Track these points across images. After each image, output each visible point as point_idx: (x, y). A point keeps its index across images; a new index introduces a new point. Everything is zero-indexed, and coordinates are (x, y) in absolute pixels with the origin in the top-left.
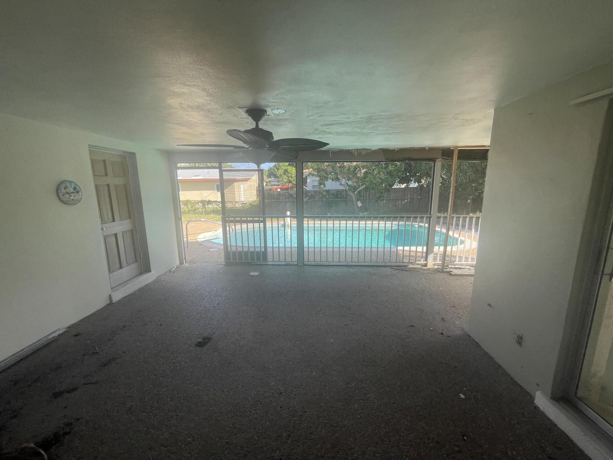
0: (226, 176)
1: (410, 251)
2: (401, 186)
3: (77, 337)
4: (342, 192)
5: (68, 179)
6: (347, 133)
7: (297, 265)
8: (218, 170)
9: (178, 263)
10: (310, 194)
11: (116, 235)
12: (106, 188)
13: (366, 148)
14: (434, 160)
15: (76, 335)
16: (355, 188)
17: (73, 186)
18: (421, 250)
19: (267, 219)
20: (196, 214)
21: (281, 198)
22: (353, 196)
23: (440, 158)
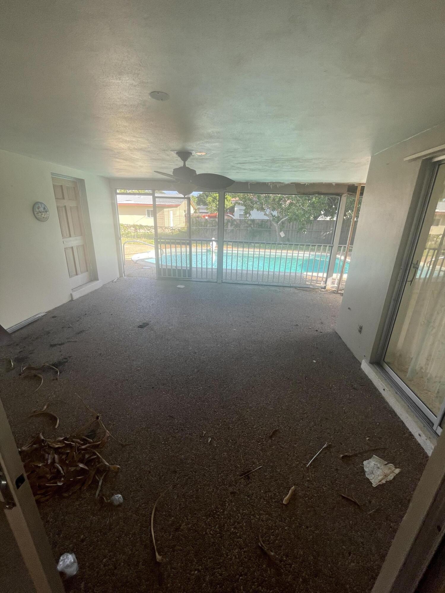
0: (158, 202)
1: (312, 276)
2: (326, 219)
3: (55, 318)
4: (266, 222)
5: (40, 202)
6: (259, 170)
7: (217, 282)
8: (152, 196)
9: (118, 276)
10: (235, 223)
11: (72, 248)
12: (64, 209)
13: (280, 181)
14: (340, 195)
15: (53, 317)
16: (279, 219)
17: (43, 207)
18: (322, 276)
19: (192, 242)
20: (129, 237)
21: (208, 226)
22: (276, 226)
23: (345, 193)
